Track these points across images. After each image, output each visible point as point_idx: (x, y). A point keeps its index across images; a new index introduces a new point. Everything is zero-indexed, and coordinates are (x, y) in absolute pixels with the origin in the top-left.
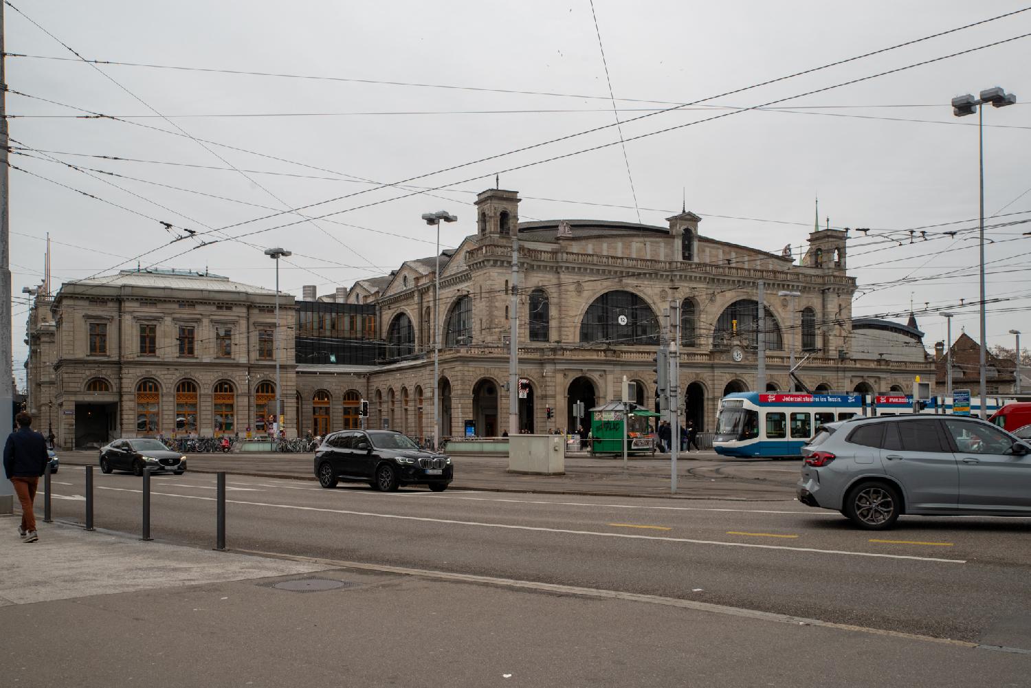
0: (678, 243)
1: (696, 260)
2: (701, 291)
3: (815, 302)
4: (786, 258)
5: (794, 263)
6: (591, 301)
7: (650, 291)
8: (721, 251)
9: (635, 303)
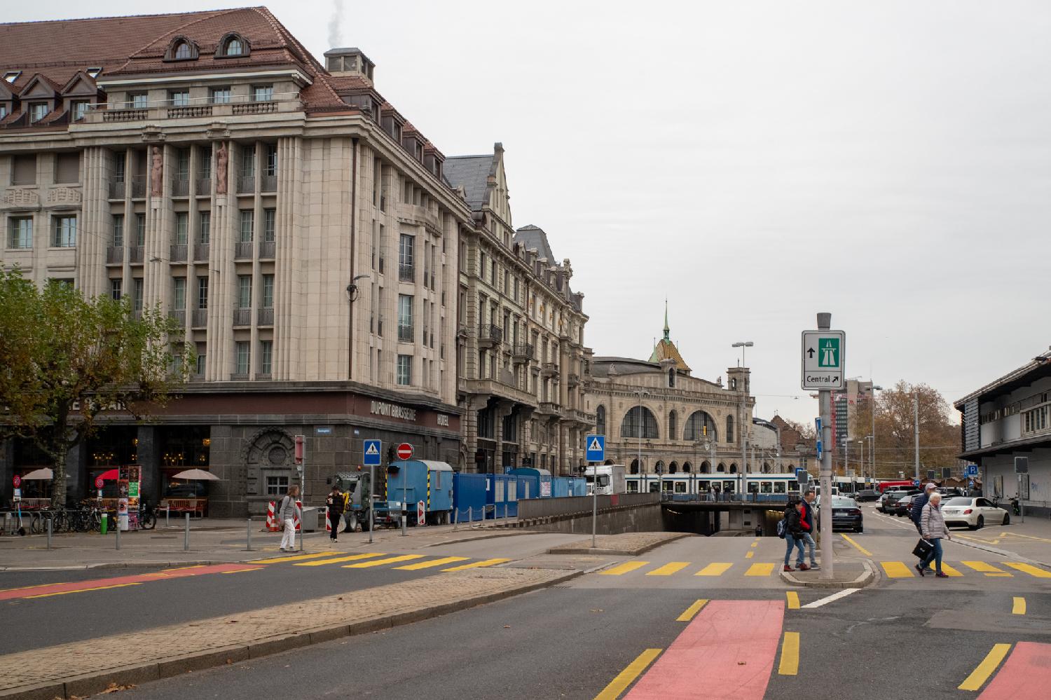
0: (667, 377)
1: (676, 387)
2: (678, 405)
3: (733, 412)
4: (718, 386)
5: (723, 388)
6: (626, 413)
7: (653, 405)
8: (687, 382)
9: (646, 412)
